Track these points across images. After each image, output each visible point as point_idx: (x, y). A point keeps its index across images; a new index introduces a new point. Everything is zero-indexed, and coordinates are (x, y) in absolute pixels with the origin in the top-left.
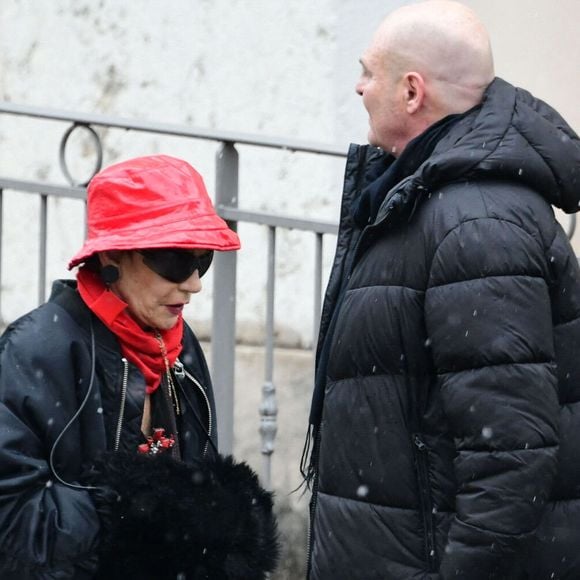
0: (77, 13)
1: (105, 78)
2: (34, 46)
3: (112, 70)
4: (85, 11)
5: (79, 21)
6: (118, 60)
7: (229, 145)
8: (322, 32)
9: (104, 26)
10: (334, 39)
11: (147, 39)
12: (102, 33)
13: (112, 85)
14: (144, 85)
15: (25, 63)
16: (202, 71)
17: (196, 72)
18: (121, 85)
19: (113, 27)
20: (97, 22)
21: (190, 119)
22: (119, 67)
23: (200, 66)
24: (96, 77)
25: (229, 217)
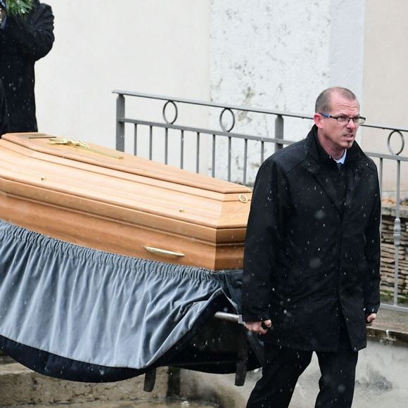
0: (237, 68)
1: (247, 92)
2: (222, 80)
3: (249, 89)
4: (240, 67)
5: (238, 71)
6: (251, 85)
7: (280, 116)
8: (324, 74)
9: (246, 72)
10: (329, 77)
11: (262, 77)
12: (245, 75)
13: (249, 95)
14: (261, 94)
15: (218, 87)
16: (281, 89)
17: (279, 89)
18: (253, 94)
19: (250, 73)
20: (244, 71)
21: (277, 107)
22: (251, 88)
23: (280, 87)
24: (244, 92)
25: (279, 142)
